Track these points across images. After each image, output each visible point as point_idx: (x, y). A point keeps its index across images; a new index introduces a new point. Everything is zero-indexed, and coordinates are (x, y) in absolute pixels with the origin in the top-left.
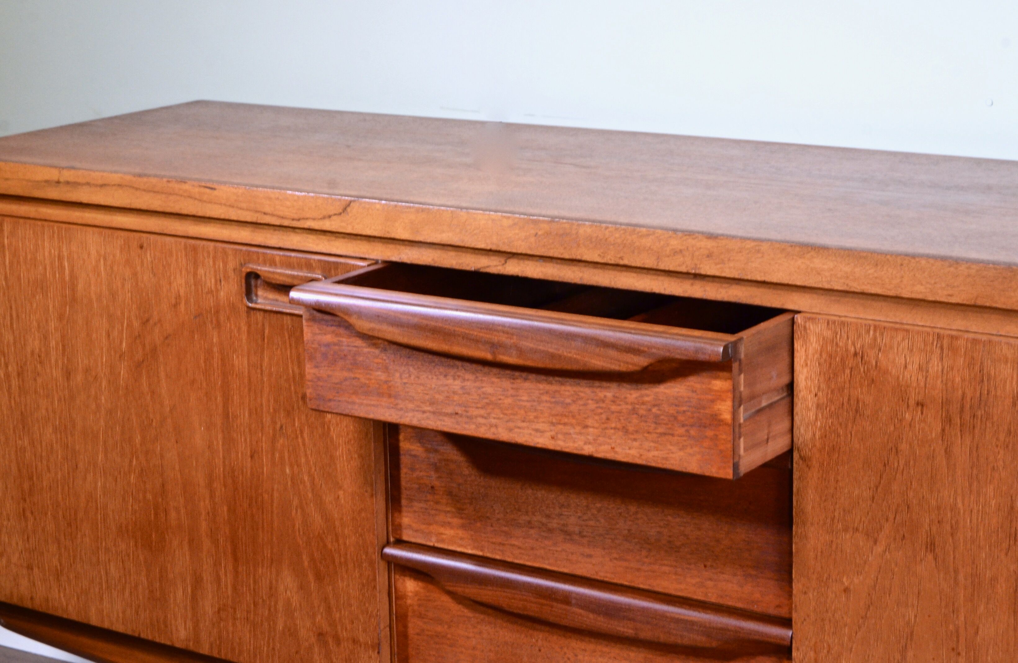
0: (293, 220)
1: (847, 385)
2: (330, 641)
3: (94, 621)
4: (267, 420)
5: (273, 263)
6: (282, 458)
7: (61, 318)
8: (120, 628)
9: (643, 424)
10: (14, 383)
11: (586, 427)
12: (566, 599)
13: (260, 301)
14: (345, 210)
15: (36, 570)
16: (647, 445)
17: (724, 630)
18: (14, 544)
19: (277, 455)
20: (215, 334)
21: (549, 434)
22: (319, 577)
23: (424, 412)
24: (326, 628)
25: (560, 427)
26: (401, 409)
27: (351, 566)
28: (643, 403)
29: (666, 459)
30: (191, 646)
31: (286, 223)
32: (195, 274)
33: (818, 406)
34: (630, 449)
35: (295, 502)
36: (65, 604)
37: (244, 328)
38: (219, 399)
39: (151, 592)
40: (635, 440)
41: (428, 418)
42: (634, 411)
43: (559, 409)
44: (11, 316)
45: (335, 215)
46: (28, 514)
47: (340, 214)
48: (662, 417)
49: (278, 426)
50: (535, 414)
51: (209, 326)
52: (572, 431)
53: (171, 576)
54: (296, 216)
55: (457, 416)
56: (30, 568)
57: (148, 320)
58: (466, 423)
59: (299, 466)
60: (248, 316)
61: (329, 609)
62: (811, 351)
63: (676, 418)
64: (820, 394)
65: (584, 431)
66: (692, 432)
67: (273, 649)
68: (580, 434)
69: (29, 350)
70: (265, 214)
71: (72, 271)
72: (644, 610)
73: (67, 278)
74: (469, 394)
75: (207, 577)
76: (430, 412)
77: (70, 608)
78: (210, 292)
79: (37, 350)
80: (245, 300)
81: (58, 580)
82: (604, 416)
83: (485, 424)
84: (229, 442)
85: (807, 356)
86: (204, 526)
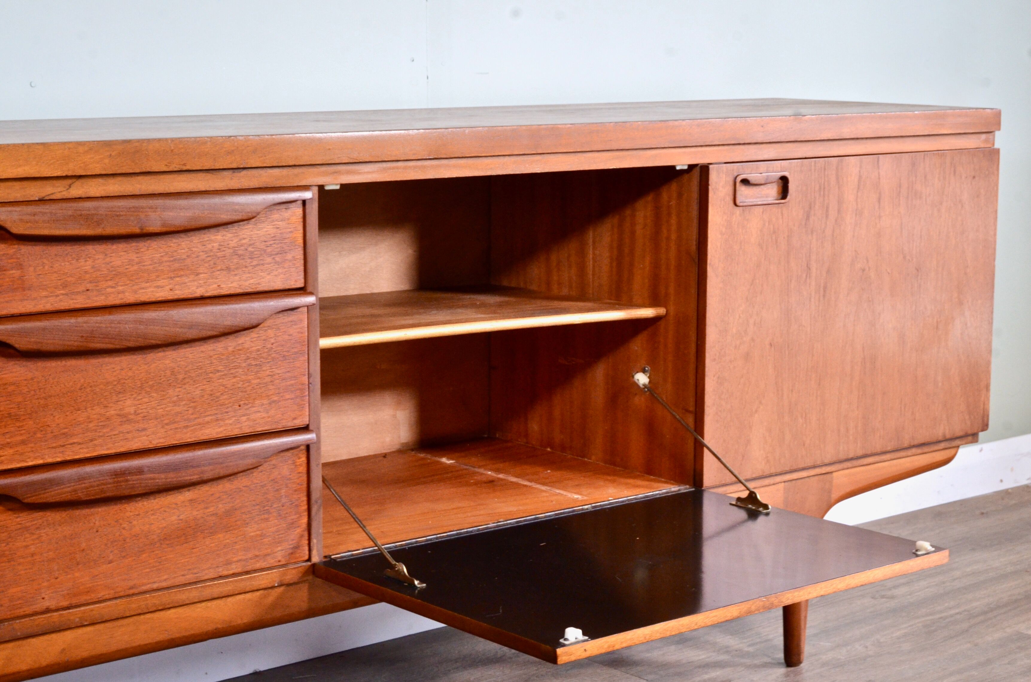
9: (242, 261)
11: (198, 274)
16: (245, 276)
21: (168, 288)
23: (57, 296)
25: (178, 279)
26: (35, 299)
34: (232, 283)
40: (236, 275)
41: (61, 301)
43: (176, 265)
48: (256, 253)
50: (157, 274)
52: (187, 281)
55: (88, 292)
58: (96, 296)
63: (265, 251)
65: (196, 278)
66: (277, 259)
68: (194, 281)
74: (99, 270)
76: (63, 294)
83: (113, 293)
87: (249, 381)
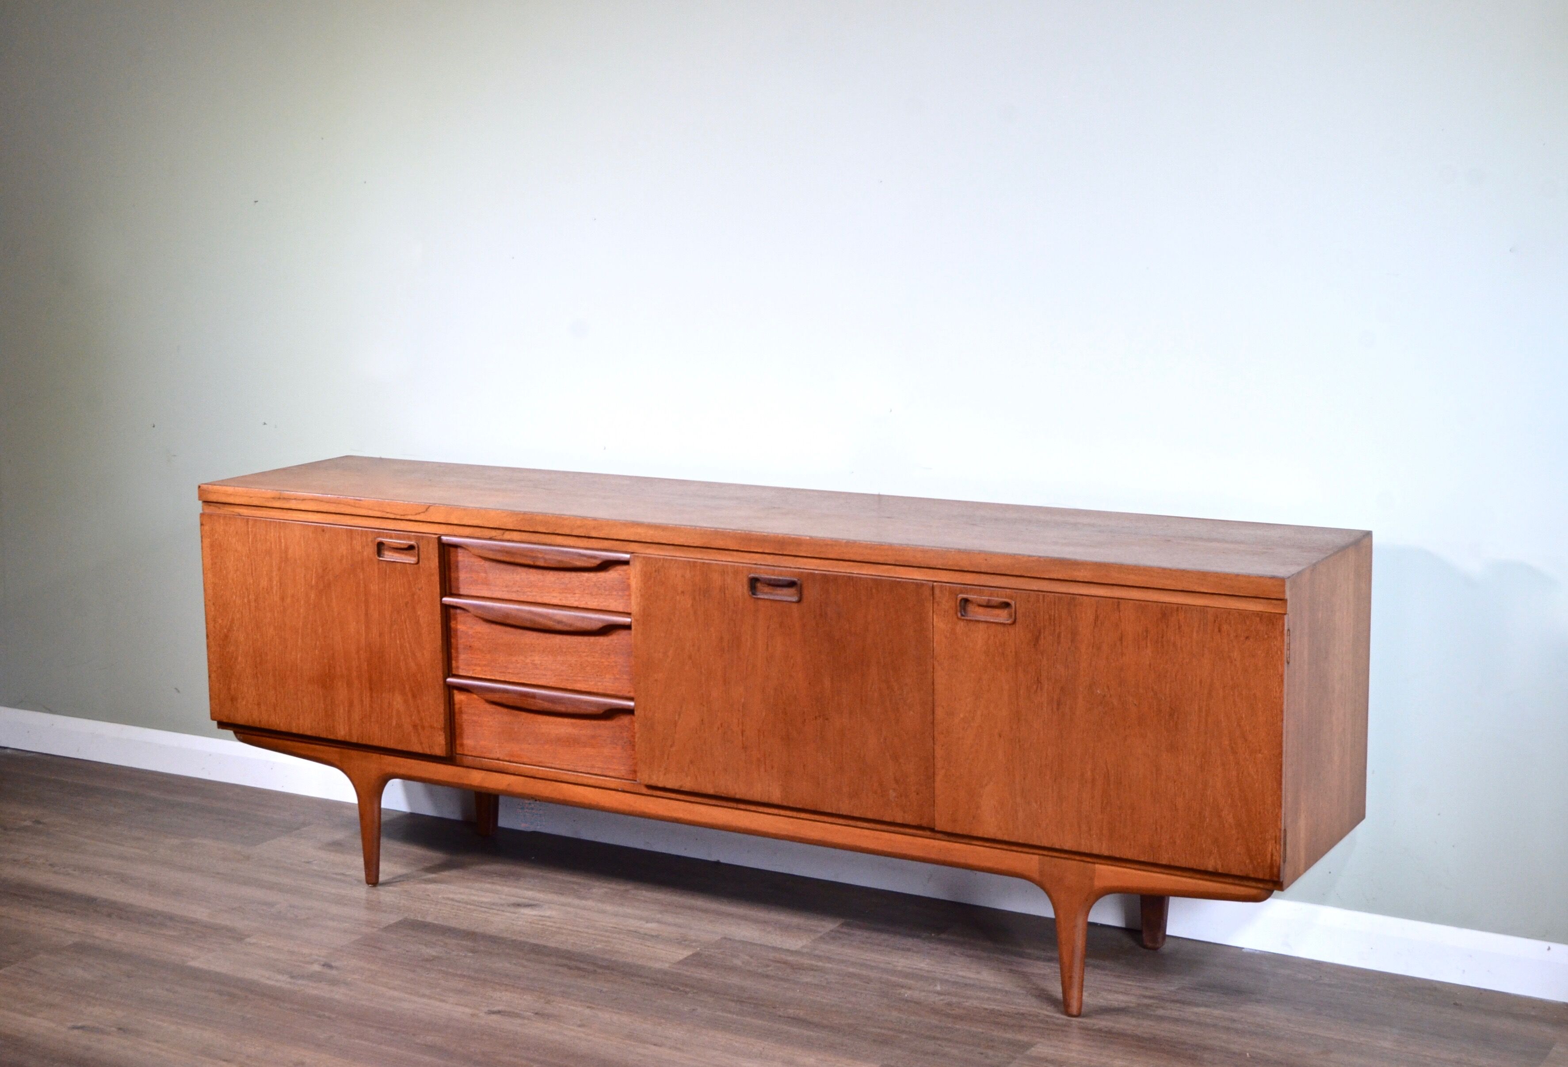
0: (400, 515)
1: (653, 586)
2: (419, 728)
3: (294, 731)
4: (388, 616)
5: (391, 538)
6: (395, 635)
7: (279, 569)
8: (309, 733)
10: (253, 604)
12: (533, 696)
13: (386, 556)
14: (427, 510)
15: (262, 705)
17: (605, 704)
18: (250, 693)
19: (393, 635)
20: (361, 574)
22: (414, 696)
24: (418, 722)
27: (430, 689)
28: (599, 582)
29: (609, 606)
30: (348, 739)
31: (398, 517)
32: (351, 544)
33: (641, 595)
34: (594, 602)
35: (402, 658)
36: (278, 722)
37: (376, 570)
38: (363, 607)
39: (326, 712)
40: (596, 598)
42: (595, 585)
43: (563, 586)
44: (252, 569)
45: (422, 512)
46: (259, 675)
47: (424, 512)
48: (607, 587)
49: (393, 620)
51: (359, 570)
53: (337, 702)
54: (402, 514)
56: (259, 704)
57: (326, 568)
59: (404, 639)
60: (378, 564)
61: (419, 712)
62: (639, 571)
63: (613, 587)
64: (641, 590)
65: (574, 596)
66: (620, 593)
67: (390, 736)
69: (261, 586)
70: (387, 513)
71: (286, 545)
72: (569, 699)
73: (283, 548)
75: (356, 702)
77: (282, 725)
78: (359, 552)
79: (266, 587)
80: (376, 556)
81: (275, 709)
82: (582, 588)
83: (530, 595)
84: (368, 627)
85: (637, 573)
86: (355, 674)
87: (602, 663)
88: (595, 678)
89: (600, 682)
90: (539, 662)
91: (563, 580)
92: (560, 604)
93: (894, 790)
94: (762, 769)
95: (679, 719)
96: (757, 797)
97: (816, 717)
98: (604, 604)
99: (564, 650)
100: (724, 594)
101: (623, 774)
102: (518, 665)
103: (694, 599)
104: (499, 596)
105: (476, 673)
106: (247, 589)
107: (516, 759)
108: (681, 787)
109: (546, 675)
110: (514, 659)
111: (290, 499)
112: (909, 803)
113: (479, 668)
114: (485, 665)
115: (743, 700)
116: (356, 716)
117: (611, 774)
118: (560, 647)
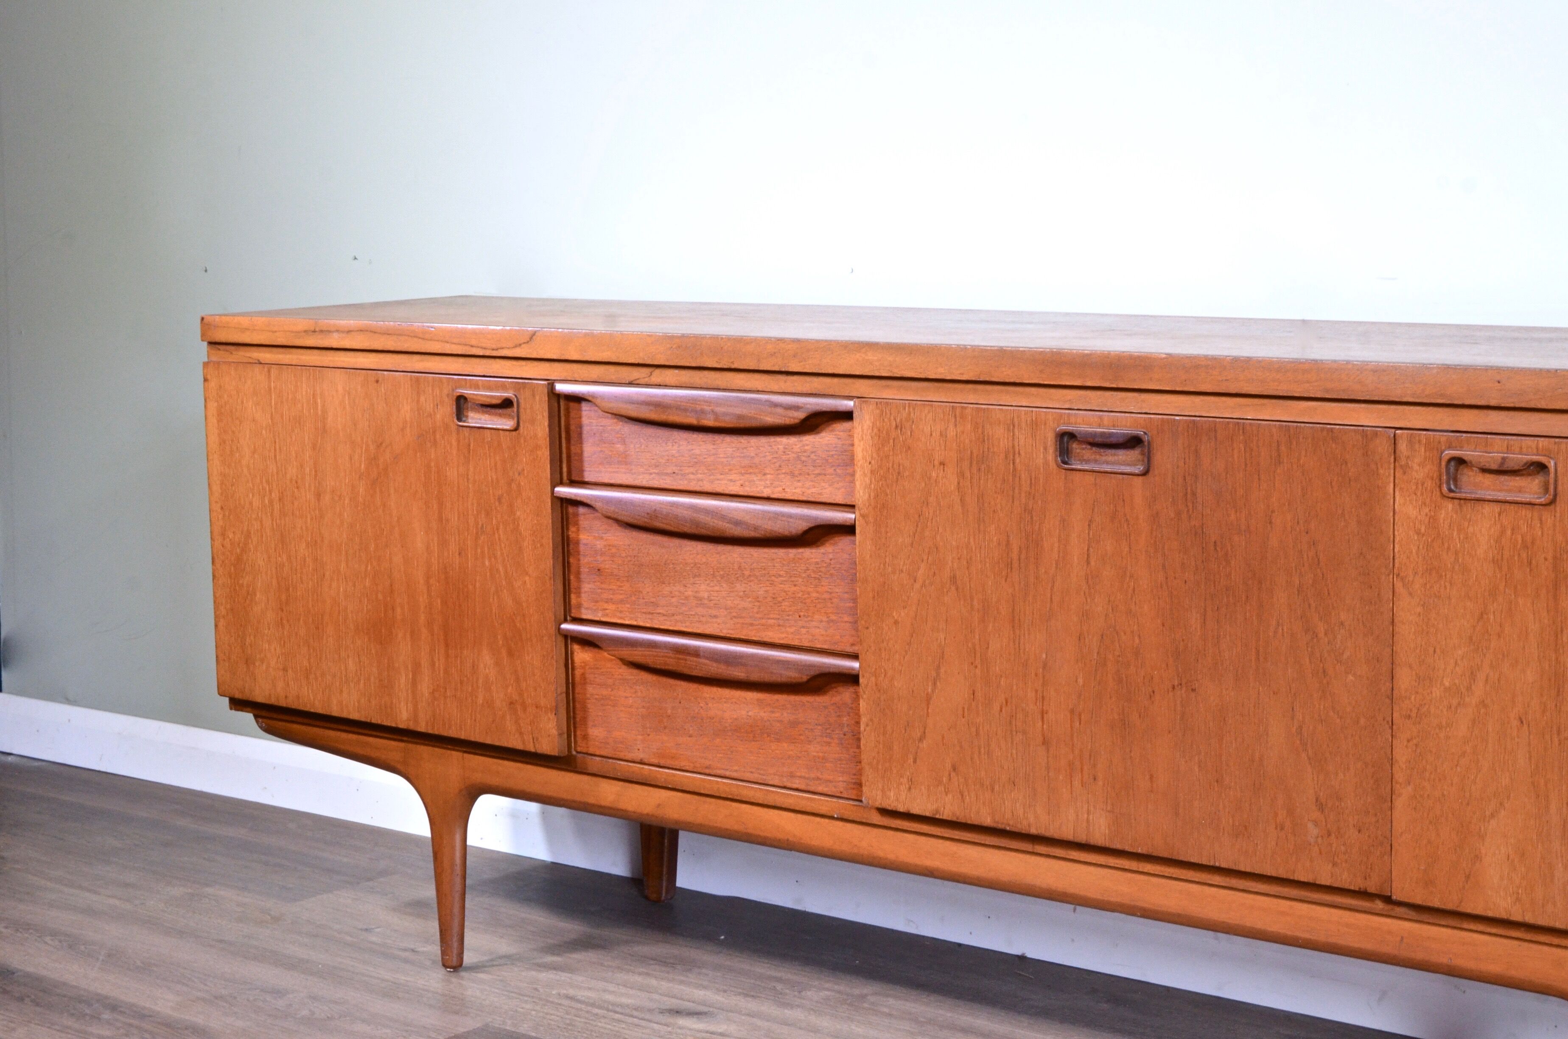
0: (493, 350)
1: (891, 453)
2: (519, 707)
3: (335, 712)
4: (471, 521)
5: (476, 387)
6: (483, 552)
7: (314, 447)
8: (354, 716)
9: (804, 468)
10: (277, 506)
11: (765, 474)
12: (695, 653)
13: (470, 420)
14: (531, 338)
15: (290, 671)
16: (808, 484)
17: (811, 666)
18: (273, 650)
19: (479, 551)
20: (433, 450)
21: (738, 483)
22: (510, 653)
23: (651, 474)
24: (515, 697)
25: (747, 476)
26: (635, 473)
27: (534, 640)
28: (805, 451)
29: (820, 494)
30: (412, 726)
31: (488, 353)
32: (418, 401)
33: (872, 472)
34: (795, 488)
35: (493, 589)
36: (312, 698)
37: (454, 443)
38: (435, 506)
39: (381, 680)
40: (799, 481)
41: (653, 479)
42: (798, 458)
43: (746, 462)
44: (275, 450)
45: (524, 343)
46: (285, 622)
47: (528, 342)
48: (818, 461)
49: (480, 526)
50: (729, 467)
51: (429, 445)
52: (755, 479)
53: (397, 665)
54: (494, 346)
55: (674, 475)
56: (285, 669)
57: (381, 444)
58: (680, 480)
59: (495, 558)
60: (458, 433)
61: (517, 680)
62: (865, 427)
63: (827, 460)
64: (873, 462)
65: (763, 478)
66: (839, 471)
67: (475, 720)
68: (761, 480)
69: (288, 477)
70: (472, 346)
71: (323, 406)
72: (753, 656)
73: (320, 413)
74: (683, 456)
75: (425, 663)
76: (655, 473)
77: (317, 703)
78: (430, 415)
79: (294, 478)
80: (456, 420)
81: (307, 678)
82: (777, 465)
83: (694, 479)
84: (443, 543)
85: (863, 431)
86: (422, 618)
87: (809, 593)
88: (796, 621)
89: (803, 627)
90: (706, 595)
91: (745, 451)
92: (741, 493)
93: (1316, 823)
94: (1077, 783)
95: (933, 691)
96: (1067, 833)
97: (1174, 688)
98: (814, 490)
99: (747, 573)
100: (1014, 463)
101: (842, 790)
102: (674, 600)
103: (961, 475)
104: (644, 483)
105: (607, 615)
106: (268, 482)
107: (668, 763)
108: (937, 811)
109: (716, 617)
110: (667, 590)
111: (329, 332)
112: (1343, 848)
113: (611, 607)
114: (622, 601)
115: (1044, 656)
116: (425, 688)
117: (820, 789)
118: (740, 568)
